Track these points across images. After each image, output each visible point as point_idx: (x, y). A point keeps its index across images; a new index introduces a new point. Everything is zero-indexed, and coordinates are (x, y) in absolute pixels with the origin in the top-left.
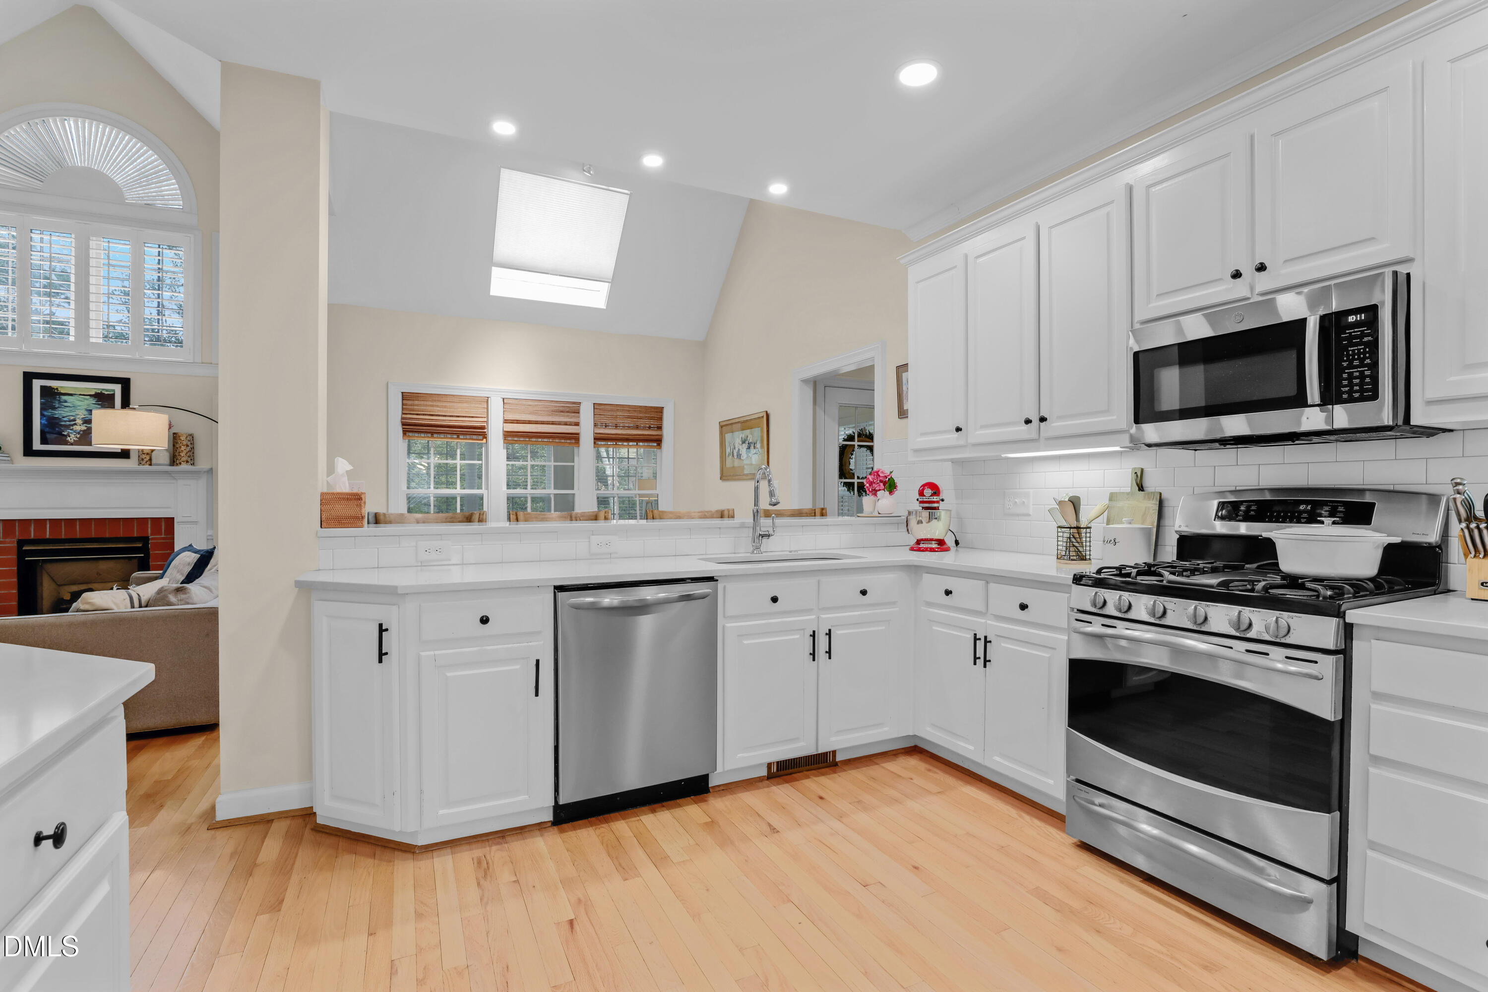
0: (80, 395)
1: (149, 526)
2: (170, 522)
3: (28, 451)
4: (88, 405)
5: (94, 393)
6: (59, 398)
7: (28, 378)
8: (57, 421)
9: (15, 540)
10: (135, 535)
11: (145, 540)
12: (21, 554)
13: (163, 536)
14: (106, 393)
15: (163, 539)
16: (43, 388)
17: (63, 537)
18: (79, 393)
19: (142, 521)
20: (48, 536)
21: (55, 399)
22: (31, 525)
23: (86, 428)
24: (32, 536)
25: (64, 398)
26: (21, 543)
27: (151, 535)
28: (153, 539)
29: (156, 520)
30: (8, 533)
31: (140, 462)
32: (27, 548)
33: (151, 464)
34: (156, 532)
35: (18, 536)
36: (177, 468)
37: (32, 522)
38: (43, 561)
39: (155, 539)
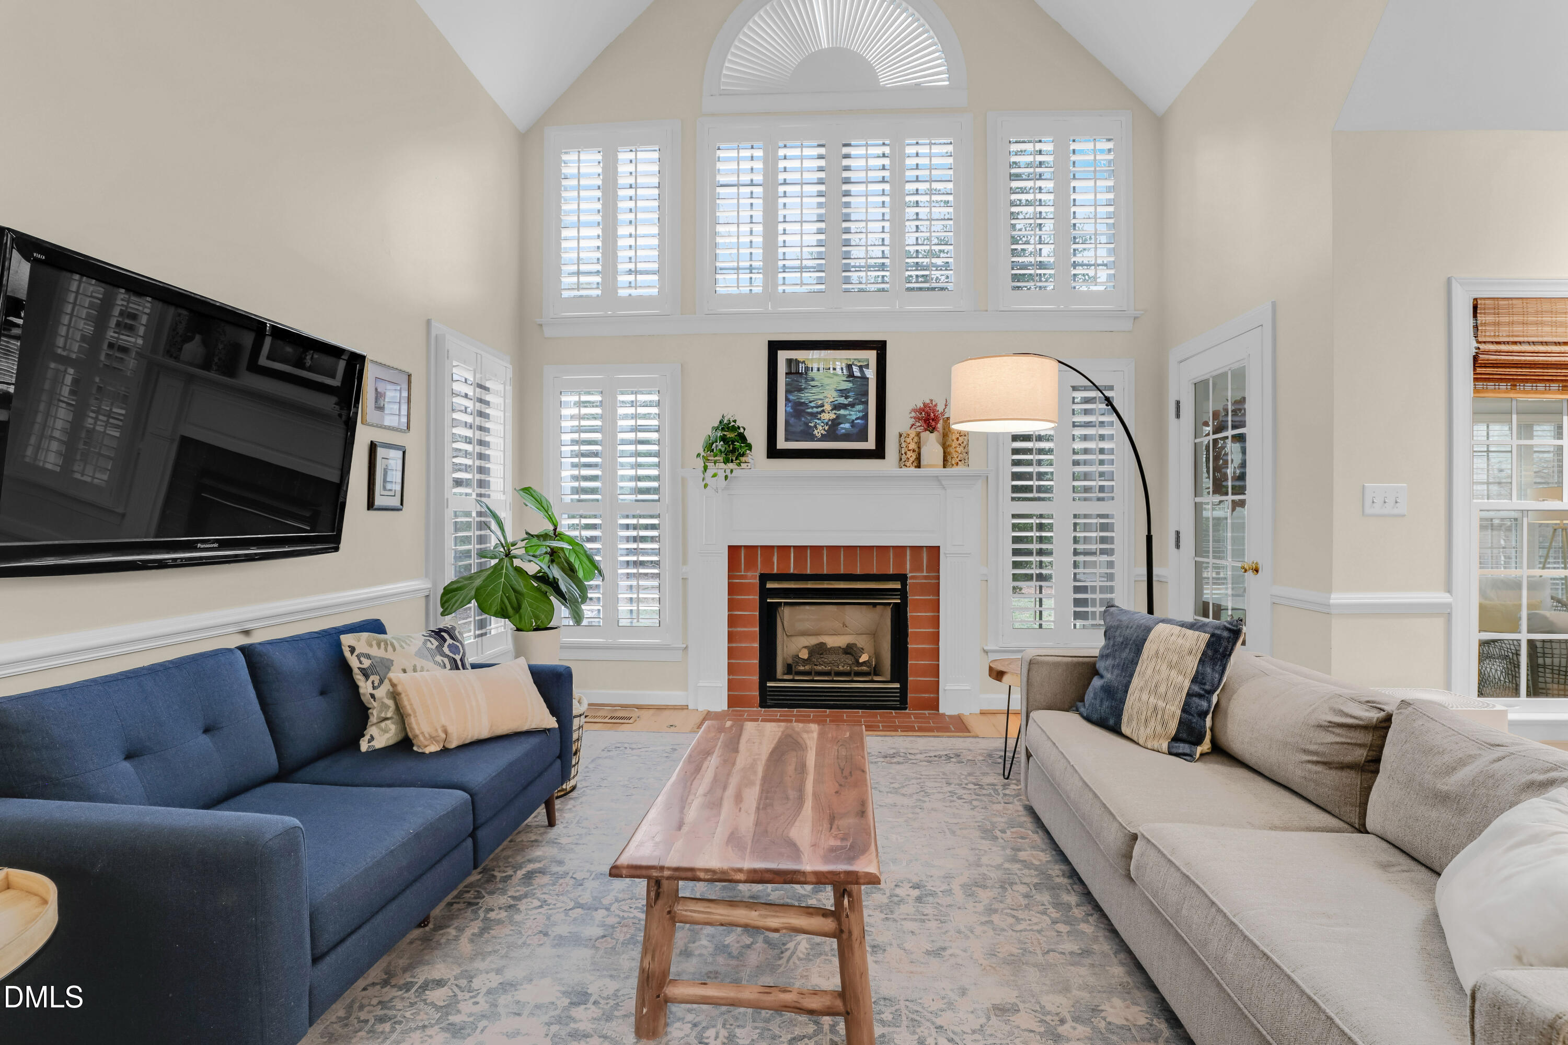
0: (829, 369)
1: (908, 558)
2: (934, 551)
3: (773, 452)
5: (845, 366)
7: (774, 347)
9: (758, 575)
10: (891, 572)
11: (902, 578)
12: (765, 593)
13: (925, 574)
15: (926, 577)
16: (789, 362)
17: (809, 572)
18: (828, 367)
19: (900, 550)
20: (792, 571)
22: (774, 555)
24: (775, 571)
26: (764, 578)
27: (910, 572)
28: (913, 577)
29: (916, 549)
30: (751, 564)
31: (902, 462)
32: (770, 585)
33: (919, 466)
34: (917, 567)
35: (760, 569)
36: (949, 471)
37: (776, 550)
38: (786, 604)
39: (915, 578)
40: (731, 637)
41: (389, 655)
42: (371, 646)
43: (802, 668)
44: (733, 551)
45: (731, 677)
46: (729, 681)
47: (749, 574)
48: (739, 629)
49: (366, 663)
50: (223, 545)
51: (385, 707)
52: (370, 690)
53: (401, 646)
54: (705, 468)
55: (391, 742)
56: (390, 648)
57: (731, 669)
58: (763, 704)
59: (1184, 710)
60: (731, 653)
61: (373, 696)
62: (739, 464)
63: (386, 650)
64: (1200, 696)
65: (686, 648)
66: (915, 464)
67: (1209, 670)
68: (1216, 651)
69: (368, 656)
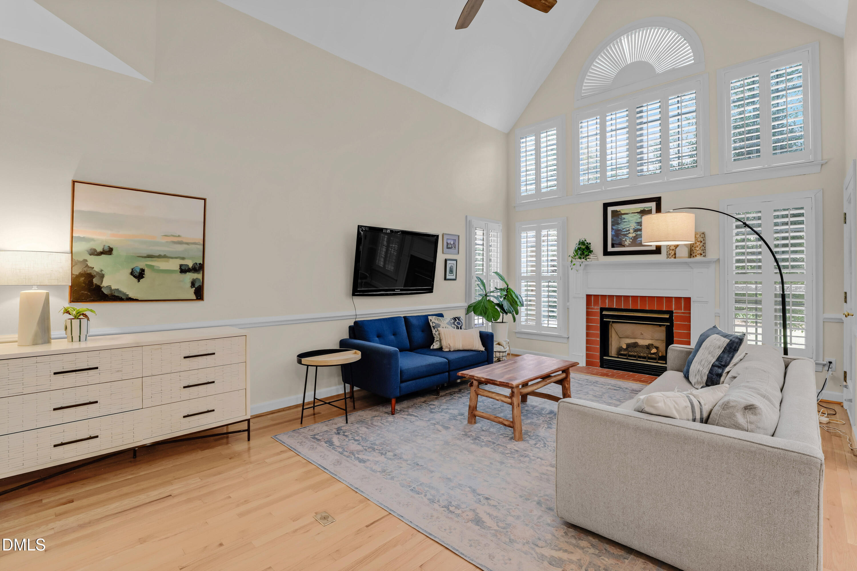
0: (632, 213)
1: (674, 303)
2: (688, 300)
3: (606, 253)
4: (637, 219)
5: (639, 211)
6: (621, 217)
7: (606, 206)
8: (619, 232)
9: (599, 308)
10: (664, 310)
11: (671, 313)
12: (602, 316)
13: (683, 311)
14: (647, 209)
15: (683, 313)
17: (623, 308)
18: (631, 212)
19: (669, 299)
20: (615, 307)
21: (619, 218)
22: (606, 299)
23: (635, 235)
24: (607, 307)
25: (623, 216)
26: (602, 309)
27: (675, 310)
28: (676, 313)
29: (678, 299)
30: (596, 303)
31: (668, 256)
32: (604, 313)
33: (675, 258)
34: (678, 307)
35: (600, 305)
36: (692, 260)
37: (607, 297)
38: (613, 322)
39: (677, 313)
40: (588, 335)
41: (440, 323)
42: (435, 320)
43: (623, 352)
44: (589, 297)
45: (587, 352)
46: (587, 354)
47: (595, 307)
48: (591, 332)
49: (434, 325)
50: (401, 290)
51: (437, 337)
52: (435, 332)
53: (443, 321)
54: (572, 262)
55: (438, 348)
56: (440, 321)
57: (588, 349)
58: (602, 366)
59: (710, 372)
60: (588, 342)
61: (435, 334)
62: (586, 259)
63: (439, 321)
64: (719, 367)
65: (568, 338)
66: (674, 256)
67: (726, 356)
68: (731, 348)
69: (435, 323)
